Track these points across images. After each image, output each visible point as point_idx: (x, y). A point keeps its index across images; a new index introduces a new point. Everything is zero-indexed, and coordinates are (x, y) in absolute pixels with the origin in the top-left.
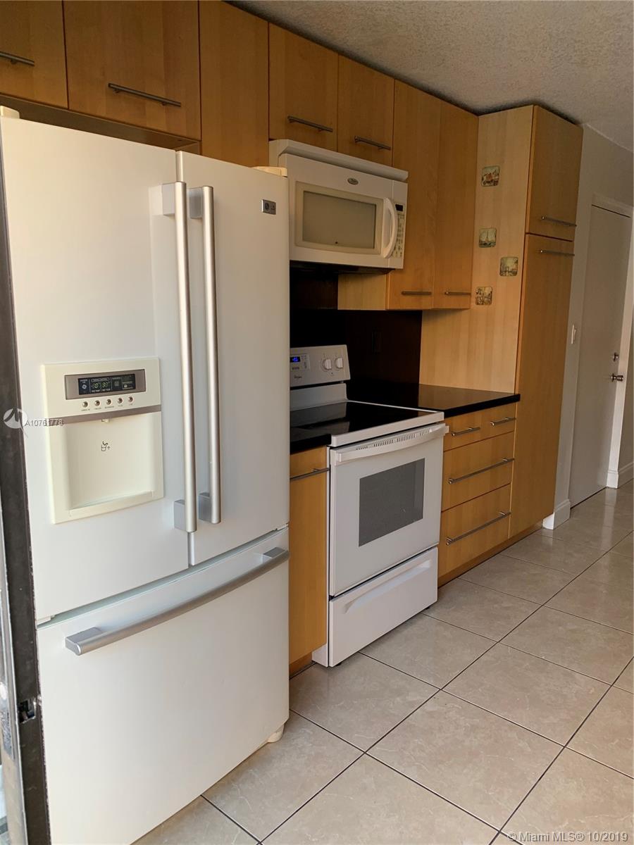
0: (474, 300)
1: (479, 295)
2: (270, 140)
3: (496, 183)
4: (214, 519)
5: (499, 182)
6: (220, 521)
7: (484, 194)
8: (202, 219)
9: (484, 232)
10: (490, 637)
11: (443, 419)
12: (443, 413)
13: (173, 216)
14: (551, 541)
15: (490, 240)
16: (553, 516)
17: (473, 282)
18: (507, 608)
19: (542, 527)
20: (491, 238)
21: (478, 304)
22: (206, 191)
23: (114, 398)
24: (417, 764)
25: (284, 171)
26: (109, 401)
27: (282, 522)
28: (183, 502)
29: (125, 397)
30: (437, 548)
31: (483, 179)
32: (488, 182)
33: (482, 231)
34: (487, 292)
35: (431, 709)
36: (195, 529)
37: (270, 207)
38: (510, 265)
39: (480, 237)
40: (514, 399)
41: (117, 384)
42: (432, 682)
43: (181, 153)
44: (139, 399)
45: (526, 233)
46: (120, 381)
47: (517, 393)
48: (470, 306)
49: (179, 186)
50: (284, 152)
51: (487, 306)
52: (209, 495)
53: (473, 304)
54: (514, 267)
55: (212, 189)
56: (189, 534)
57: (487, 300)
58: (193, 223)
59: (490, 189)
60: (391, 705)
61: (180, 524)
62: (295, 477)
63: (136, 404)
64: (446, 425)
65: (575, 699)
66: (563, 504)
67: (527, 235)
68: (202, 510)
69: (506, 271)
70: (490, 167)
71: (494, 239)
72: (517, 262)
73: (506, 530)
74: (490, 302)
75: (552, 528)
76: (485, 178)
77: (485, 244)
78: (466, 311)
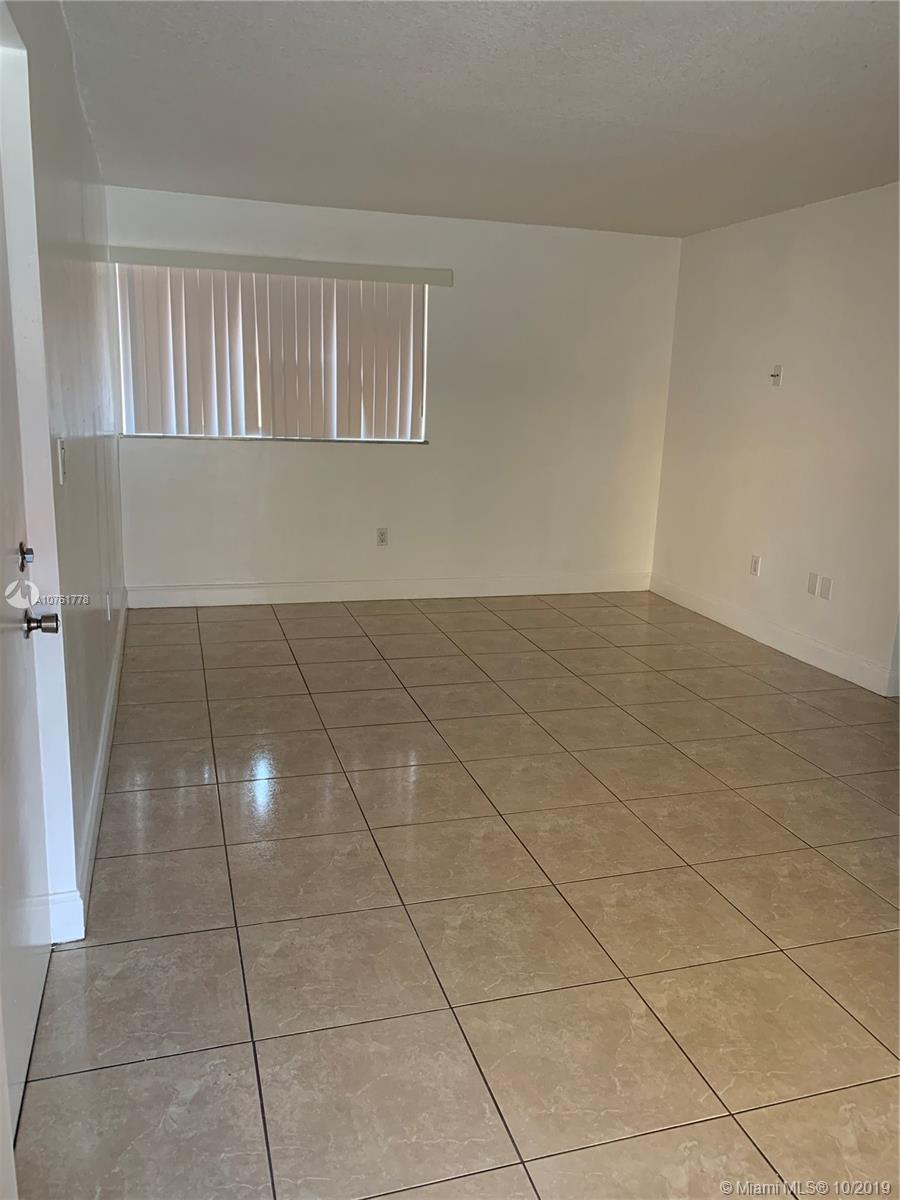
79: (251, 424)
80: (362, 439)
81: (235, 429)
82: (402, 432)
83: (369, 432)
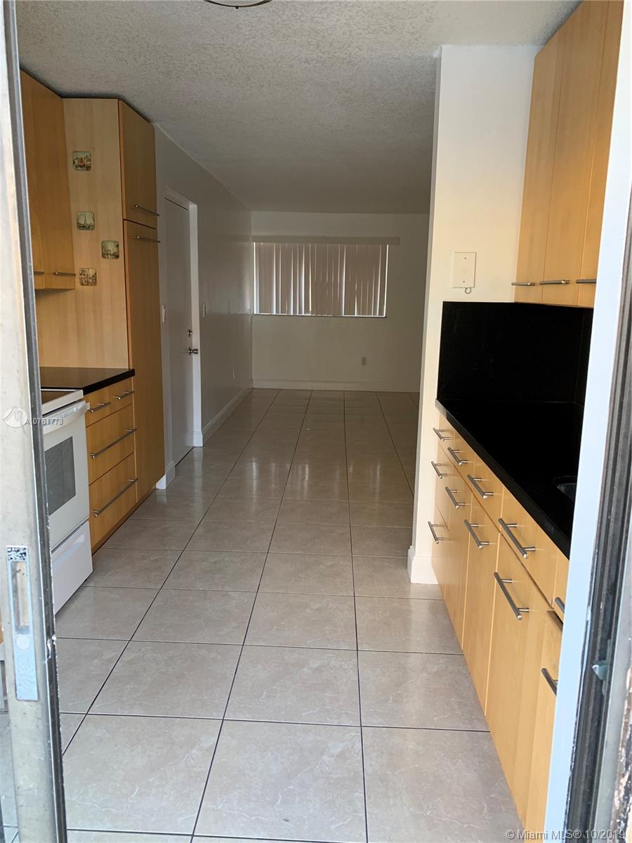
0: (77, 280)
1: (83, 276)
3: (88, 168)
5: (92, 166)
7: (77, 178)
9: (81, 215)
10: (152, 587)
11: (82, 397)
12: (82, 391)
14: (165, 499)
15: (88, 223)
16: (164, 478)
17: (75, 263)
18: (156, 560)
19: (156, 489)
20: (89, 221)
21: (82, 284)
24: (137, 702)
30: (88, 522)
31: (74, 163)
32: (80, 166)
33: (79, 214)
34: (91, 273)
35: (128, 659)
38: (111, 248)
39: (78, 219)
40: (130, 373)
42: (119, 638)
45: (124, 220)
47: (131, 368)
48: (75, 286)
51: (91, 287)
53: (78, 285)
54: (116, 250)
57: (94, 281)
59: (83, 173)
60: (92, 668)
64: (86, 402)
65: (237, 610)
66: (170, 465)
67: (125, 222)
69: (108, 254)
70: (80, 152)
71: (92, 222)
72: (118, 246)
73: (135, 495)
74: (95, 283)
75: (165, 488)
76: (76, 161)
77: (84, 227)
78: (71, 291)
79: (307, 310)
80: (356, 315)
81: (300, 312)
82: (375, 313)
83: (359, 313)
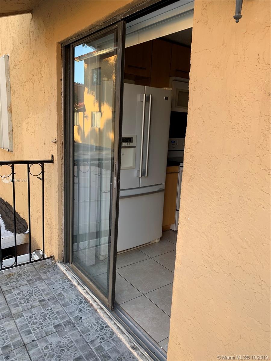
2: (170, 76)
4: (146, 176)
6: (147, 176)
8: (149, 102)
13: (143, 102)
22: (151, 95)
23: (126, 143)
25: (171, 89)
26: (125, 144)
27: (163, 182)
28: (139, 170)
29: (129, 143)
36: (141, 177)
37: (166, 98)
41: (127, 140)
43: (145, 86)
44: (131, 144)
46: (128, 140)
49: (144, 95)
50: (173, 80)
52: (145, 170)
55: (152, 95)
56: (140, 178)
58: (147, 103)
61: (138, 176)
62: (167, 173)
63: (131, 145)
68: (143, 174)
